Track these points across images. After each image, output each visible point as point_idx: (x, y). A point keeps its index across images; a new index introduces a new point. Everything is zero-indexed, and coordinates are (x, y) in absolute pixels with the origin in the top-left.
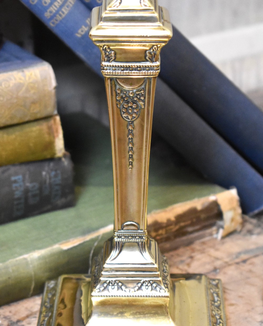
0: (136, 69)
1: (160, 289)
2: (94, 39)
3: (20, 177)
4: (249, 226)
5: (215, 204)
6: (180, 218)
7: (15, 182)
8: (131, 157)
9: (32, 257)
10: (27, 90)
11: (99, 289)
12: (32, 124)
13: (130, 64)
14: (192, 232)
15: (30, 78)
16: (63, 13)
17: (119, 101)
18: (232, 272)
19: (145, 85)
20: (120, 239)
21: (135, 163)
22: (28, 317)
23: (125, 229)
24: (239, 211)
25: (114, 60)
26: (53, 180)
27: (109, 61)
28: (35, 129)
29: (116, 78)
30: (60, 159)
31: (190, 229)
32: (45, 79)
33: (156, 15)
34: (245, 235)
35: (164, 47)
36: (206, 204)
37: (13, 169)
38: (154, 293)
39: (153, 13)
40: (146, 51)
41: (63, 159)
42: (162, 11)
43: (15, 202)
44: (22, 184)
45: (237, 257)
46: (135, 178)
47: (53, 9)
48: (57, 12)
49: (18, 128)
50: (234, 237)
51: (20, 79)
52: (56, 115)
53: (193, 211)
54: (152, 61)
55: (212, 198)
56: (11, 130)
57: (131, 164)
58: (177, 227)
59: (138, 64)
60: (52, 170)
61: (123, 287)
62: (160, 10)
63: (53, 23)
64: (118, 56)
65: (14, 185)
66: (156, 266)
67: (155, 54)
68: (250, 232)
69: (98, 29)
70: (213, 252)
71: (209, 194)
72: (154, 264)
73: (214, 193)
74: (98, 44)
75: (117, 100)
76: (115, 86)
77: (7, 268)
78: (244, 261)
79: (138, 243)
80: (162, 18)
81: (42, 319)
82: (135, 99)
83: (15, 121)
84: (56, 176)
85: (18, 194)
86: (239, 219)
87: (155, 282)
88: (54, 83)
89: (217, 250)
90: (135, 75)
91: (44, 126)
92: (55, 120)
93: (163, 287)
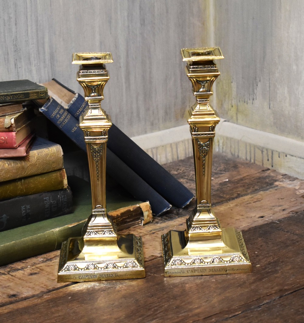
0: (98, 139)
1: (113, 234)
2: (81, 127)
3: (48, 198)
4: (157, 220)
5: (139, 208)
6: (123, 214)
7: (46, 200)
8: (98, 176)
9: (55, 230)
10: (50, 157)
11: (87, 235)
12: (53, 173)
13: (96, 137)
14: (129, 222)
15: (51, 151)
16: (66, 121)
17: (92, 153)
18: (148, 237)
19: (102, 146)
20: (95, 213)
21: (100, 179)
22: (55, 257)
23: (97, 208)
24: (151, 212)
25: (90, 136)
26: (63, 199)
27: (87, 136)
28: (54, 175)
29: (91, 143)
30: (66, 189)
31: (128, 220)
32: (58, 152)
33: (105, 117)
34: (154, 224)
35: (109, 130)
36: (135, 208)
37: (44, 195)
38: (110, 236)
39: (104, 116)
40: (102, 131)
41: (67, 189)
42: (108, 116)
43: (46, 210)
44: (49, 201)
45: (150, 232)
46: (100, 185)
47: (61, 120)
48: (63, 121)
49: (46, 175)
50: (149, 225)
51: (47, 152)
52: (63, 168)
53: (129, 211)
54: (105, 136)
55: (138, 205)
56: (43, 176)
57: (98, 179)
58: (122, 219)
59: (99, 137)
60: (62, 195)
61: (97, 234)
62: (107, 116)
63: (61, 126)
64: (91, 134)
65: (45, 202)
66: (110, 224)
67: (106, 133)
68: (157, 223)
69: (82, 123)
70: (139, 231)
71: (136, 204)
72: (109, 223)
73: (139, 203)
74: (83, 129)
75: (91, 152)
76: (90, 146)
77: (45, 235)
78: (154, 233)
79: (102, 214)
80: (108, 118)
81: (62, 254)
82: (99, 152)
83: (45, 171)
84: (64, 197)
85: (47, 206)
86: (151, 215)
87: (110, 231)
88: (62, 154)
89: (141, 230)
90: (98, 141)
91: (58, 174)
92: (63, 171)
93: (114, 232)
